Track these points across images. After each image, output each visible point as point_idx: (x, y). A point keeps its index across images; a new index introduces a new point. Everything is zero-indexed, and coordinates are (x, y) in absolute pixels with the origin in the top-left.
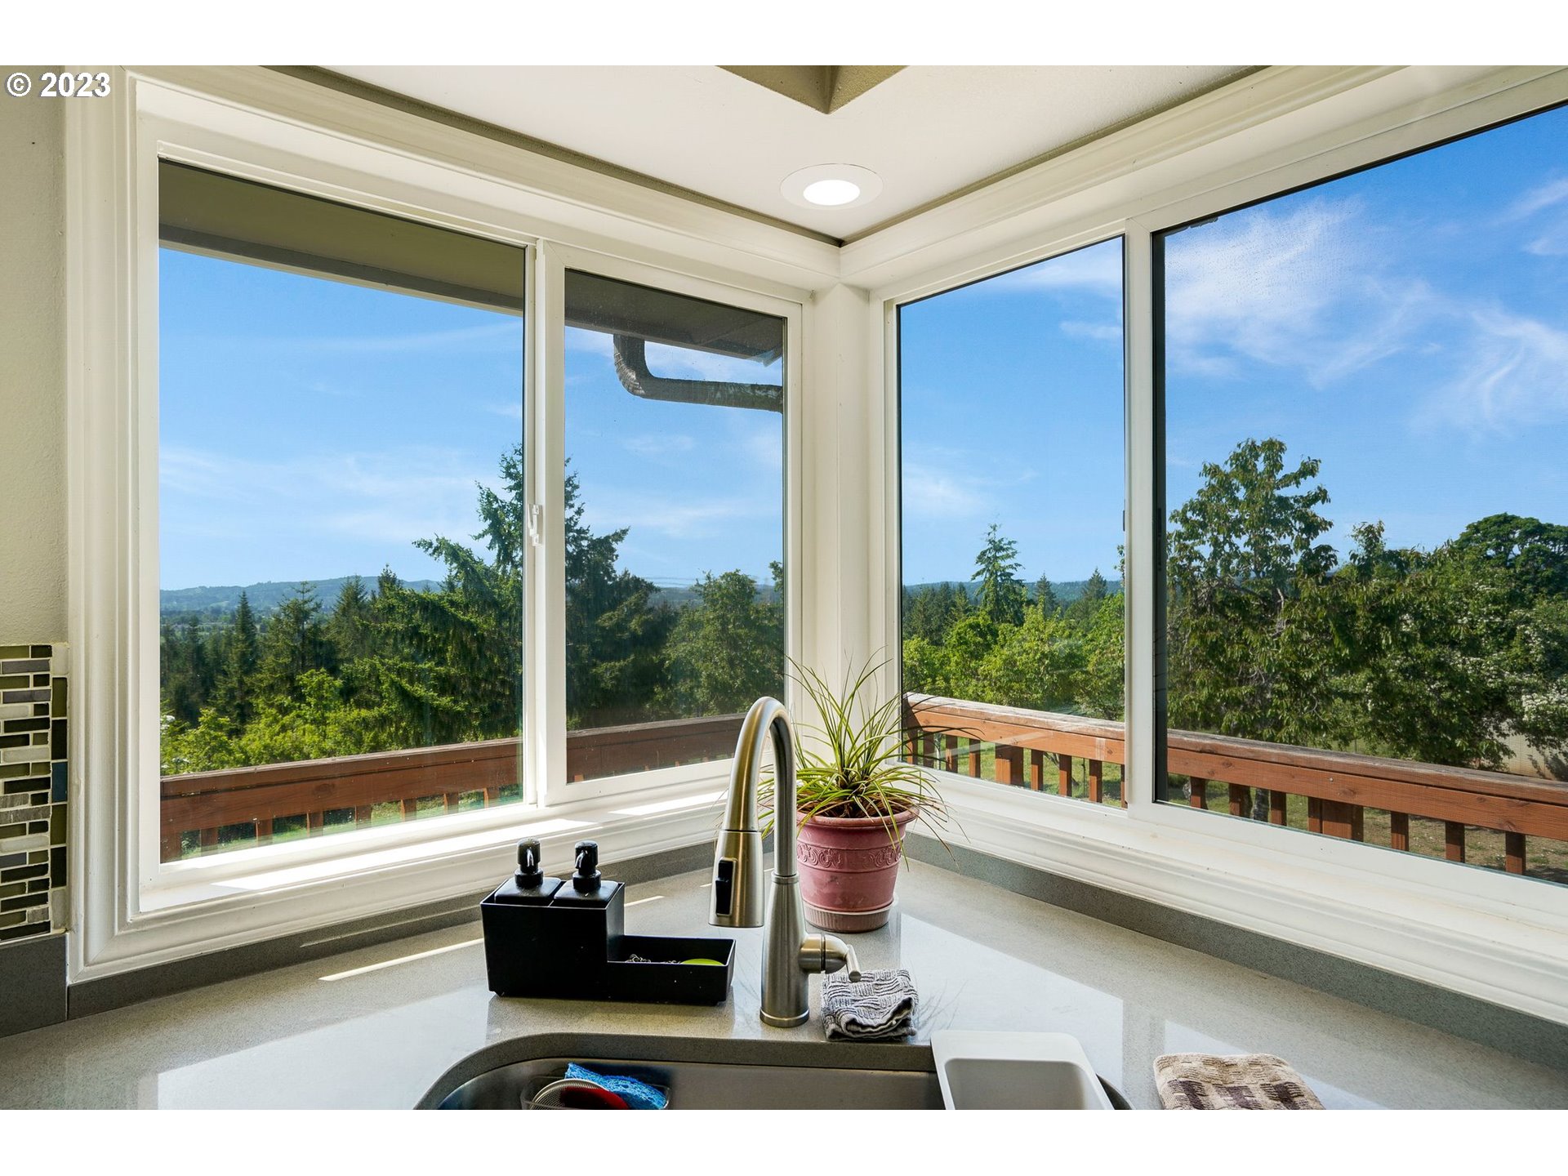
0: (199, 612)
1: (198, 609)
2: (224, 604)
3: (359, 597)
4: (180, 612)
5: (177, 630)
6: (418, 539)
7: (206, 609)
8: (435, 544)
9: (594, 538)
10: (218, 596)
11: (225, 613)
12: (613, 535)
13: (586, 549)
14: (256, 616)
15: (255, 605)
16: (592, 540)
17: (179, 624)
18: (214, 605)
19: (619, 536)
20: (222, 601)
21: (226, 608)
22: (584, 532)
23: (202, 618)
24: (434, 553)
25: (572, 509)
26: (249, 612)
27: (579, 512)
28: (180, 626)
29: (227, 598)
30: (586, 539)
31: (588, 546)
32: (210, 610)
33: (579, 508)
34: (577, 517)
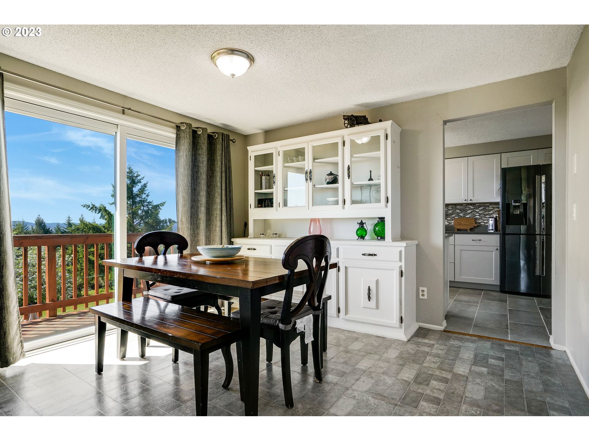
6: (84, 204)
8: (91, 206)
9: (154, 205)
12: (160, 204)
13: (151, 208)
16: (153, 206)
19: (163, 204)
22: (151, 203)
24: (90, 209)
25: (145, 195)
27: (148, 196)
30: (151, 205)
31: (151, 207)
33: (147, 194)
34: (147, 197)
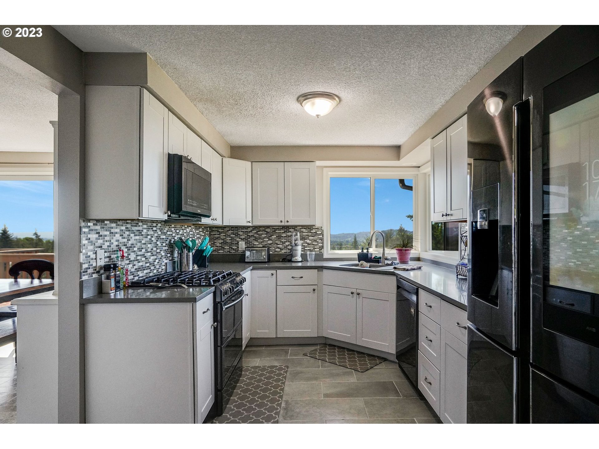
0: (342, 242)
1: (342, 241)
2: (350, 239)
3: (392, 236)
4: (337, 242)
5: (336, 247)
6: (408, 215)
7: (344, 241)
10: (348, 236)
11: (350, 242)
14: (360, 243)
15: (359, 240)
17: (337, 245)
18: (347, 239)
20: (349, 238)
21: (350, 241)
23: (343, 244)
26: (356, 241)
28: (337, 246)
29: (351, 237)
32: (345, 241)
